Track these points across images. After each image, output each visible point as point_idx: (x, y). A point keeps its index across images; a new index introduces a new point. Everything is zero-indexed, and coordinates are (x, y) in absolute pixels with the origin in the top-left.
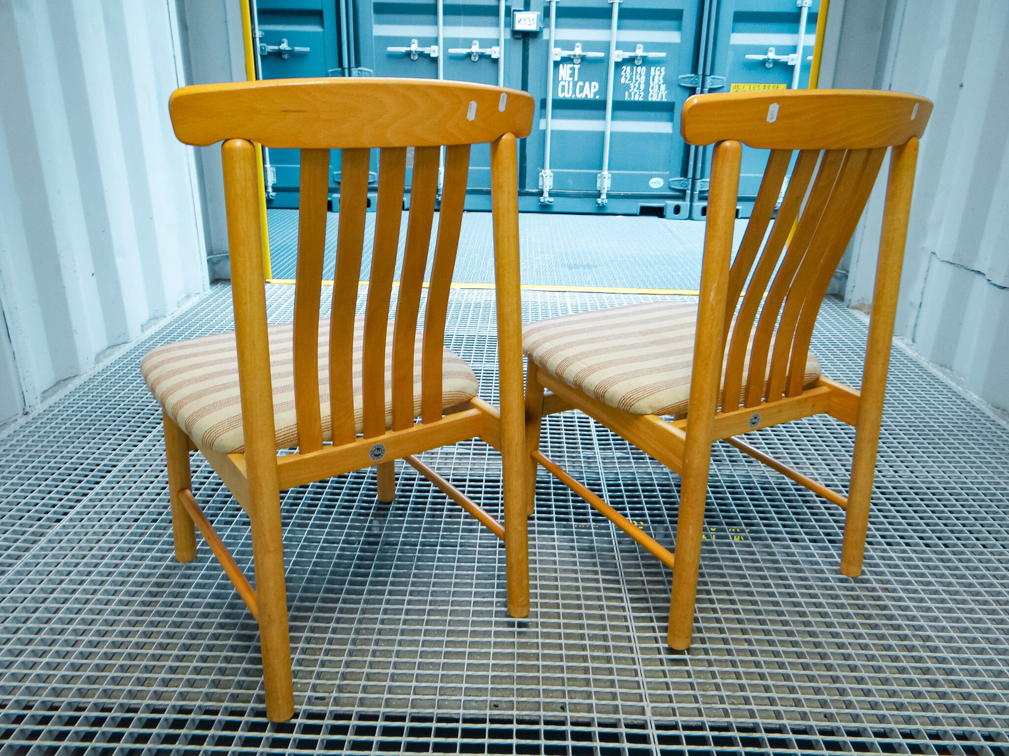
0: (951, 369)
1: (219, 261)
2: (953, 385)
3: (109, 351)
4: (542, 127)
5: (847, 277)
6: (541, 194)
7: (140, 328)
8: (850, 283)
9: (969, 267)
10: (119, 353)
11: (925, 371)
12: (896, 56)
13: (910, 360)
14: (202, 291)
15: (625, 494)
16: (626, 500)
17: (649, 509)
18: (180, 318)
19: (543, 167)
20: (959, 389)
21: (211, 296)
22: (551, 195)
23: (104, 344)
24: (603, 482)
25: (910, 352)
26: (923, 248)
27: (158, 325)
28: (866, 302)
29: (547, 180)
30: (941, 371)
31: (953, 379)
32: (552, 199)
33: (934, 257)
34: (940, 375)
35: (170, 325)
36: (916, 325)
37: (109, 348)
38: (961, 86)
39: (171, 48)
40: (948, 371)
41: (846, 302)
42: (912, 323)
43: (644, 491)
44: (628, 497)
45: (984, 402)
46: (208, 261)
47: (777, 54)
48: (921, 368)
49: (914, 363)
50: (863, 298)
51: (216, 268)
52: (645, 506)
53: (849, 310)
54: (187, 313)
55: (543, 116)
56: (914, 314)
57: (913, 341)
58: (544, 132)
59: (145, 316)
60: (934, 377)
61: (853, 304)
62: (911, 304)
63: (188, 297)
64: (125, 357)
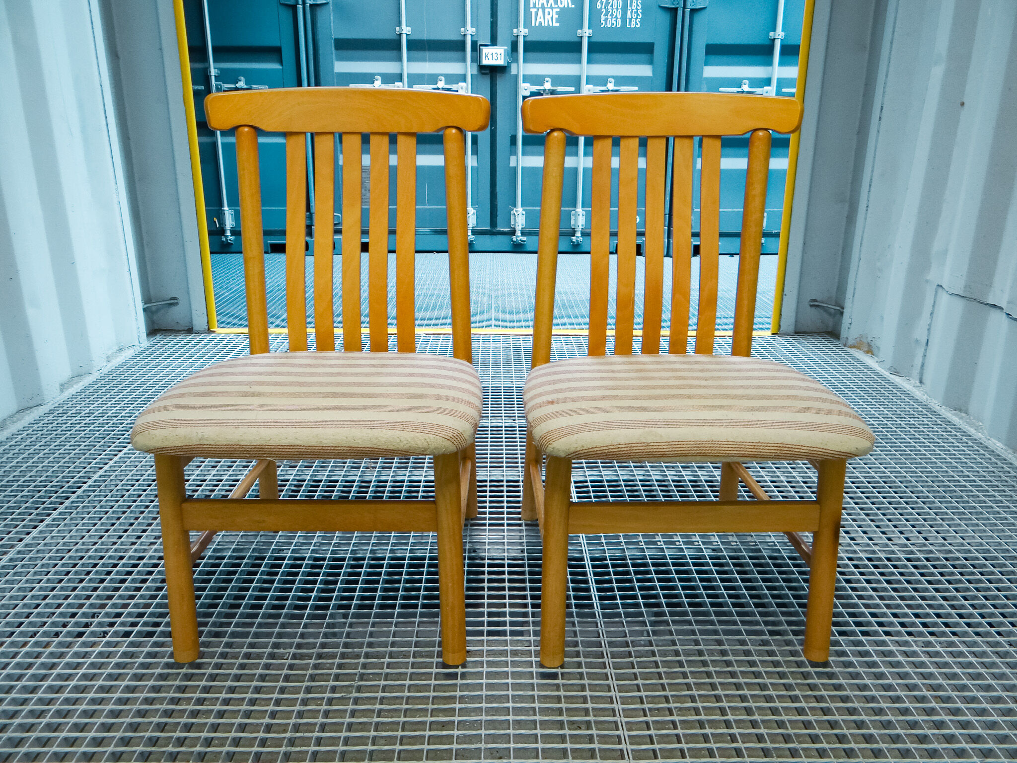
0: (966, 413)
1: (158, 310)
2: (972, 431)
3: (19, 416)
4: (513, 164)
5: (842, 313)
6: (513, 232)
7: (58, 386)
8: (846, 320)
9: (983, 300)
10: (29, 417)
11: (939, 416)
12: (887, 76)
13: (921, 404)
14: (137, 343)
15: (614, 577)
16: (615, 585)
17: (643, 597)
18: (108, 374)
19: (515, 205)
20: (979, 436)
21: (147, 349)
22: (523, 234)
23: (13, 407)
24: (587, 562)
25: (918, 394)
26: (927, 281)
27: (81, 384)
28: (865, 341)
29: (519, 218)
30: (956, 415)
31: (971, 424)
32: (524, 238)
33: (940, 289)
34: (955, 420)
35: (95, 382)
36: (923, 365)
37: (19, 412)
38: (963, 104)
39: (98, 77)
40: (964, 415)
41: (843, 340)
42: (918, 361)
43: (636, 573)
44: (617, 581)
45: (1010, 451)
46: (145, 310)
47: (750, 87)
48: (934, 413)
49: (925, 407)
50: (861, 336)
51: (155, 318)
52: (639, 593)
53: (846, 349)
54: (117, 369)
55: (514, 153)
56: (920, 352)
57: (921, 382)
58: (515, 169)
59: (66, 373)
60: (949, 423)
61: (851, 342)
62: (917, 341)
63: (121, 350)
64: (36, 422)
